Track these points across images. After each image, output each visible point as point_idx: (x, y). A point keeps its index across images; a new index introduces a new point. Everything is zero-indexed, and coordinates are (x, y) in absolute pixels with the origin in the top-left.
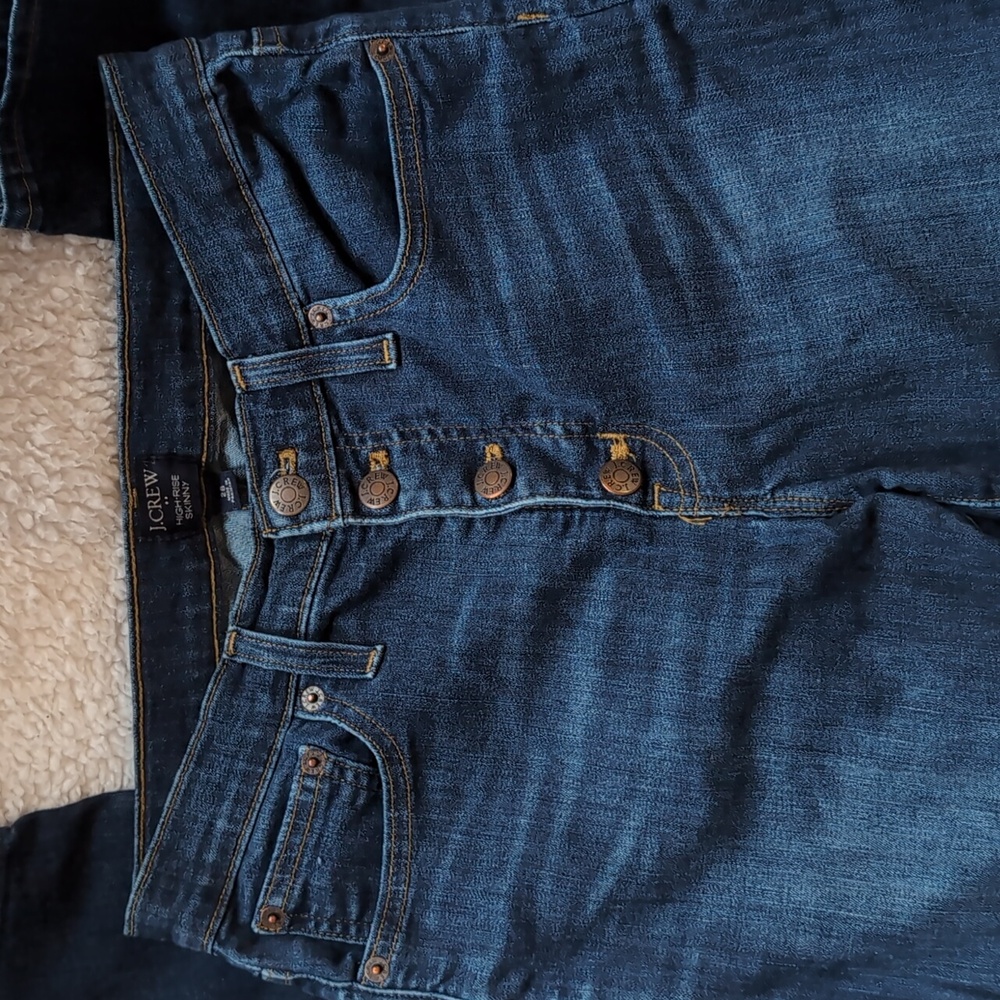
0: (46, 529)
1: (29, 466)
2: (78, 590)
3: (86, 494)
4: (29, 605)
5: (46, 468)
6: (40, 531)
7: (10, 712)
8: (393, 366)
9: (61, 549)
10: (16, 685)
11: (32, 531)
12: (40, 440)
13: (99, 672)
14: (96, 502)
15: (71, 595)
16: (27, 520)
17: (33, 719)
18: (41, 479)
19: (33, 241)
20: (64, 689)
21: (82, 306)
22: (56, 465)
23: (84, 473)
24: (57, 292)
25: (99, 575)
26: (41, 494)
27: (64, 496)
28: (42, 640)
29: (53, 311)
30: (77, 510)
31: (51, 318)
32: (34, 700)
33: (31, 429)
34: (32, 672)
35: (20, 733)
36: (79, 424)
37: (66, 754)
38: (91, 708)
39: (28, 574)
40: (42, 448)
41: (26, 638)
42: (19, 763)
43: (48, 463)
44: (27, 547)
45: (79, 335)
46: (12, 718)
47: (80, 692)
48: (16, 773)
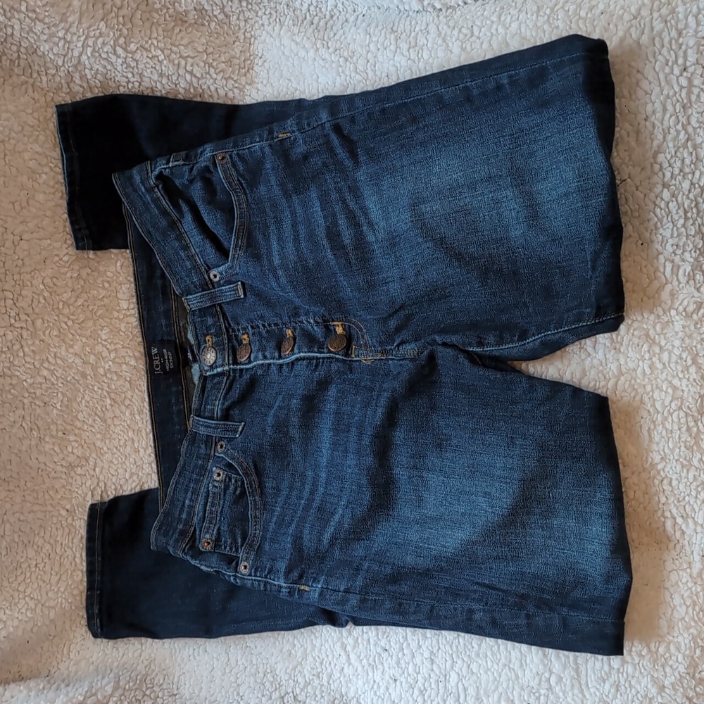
0: (111, 374)
1: (99, 348)
2: (131, 401)
3: (127, 359)
4: (108, 407)
5: (107, 349)
6: (108, 375)
7: (106, 453)
8: (242, 296)
9: (119, 383)
10: (107, 442)
11: (105, 375)
12: (104, 337)
13: (144, 436)
14: (133, 362)
15: (127, 402)
16: (101, 371)
17: (116, 456)
18: (105, 354)
19: (95, 254)
20: (129, 443)
21: (121, 279)
22: (112, 347)
23: (125, 350)
24: (108, 274)
25: (139, 393)
26: (106, 360)
27: (117, 360)
28: (117, 422)
29: (108, 282)
30: (124, 366)
31: (107, 285)
32: (116, 448)
33: (100, 332)
34: (114, 436)
35: (112, 462)
36: (123, 329)
37: (133, 471)
38: (142, 451)
39: (105, 394)
40: (105, 340)
41: (109, 421)
42: (113, 475)
43: (108, 346)
44: (104, 382)
45: (120, 291)
46: (107, 455)
47: (136, 445)
48: (112, 479)
